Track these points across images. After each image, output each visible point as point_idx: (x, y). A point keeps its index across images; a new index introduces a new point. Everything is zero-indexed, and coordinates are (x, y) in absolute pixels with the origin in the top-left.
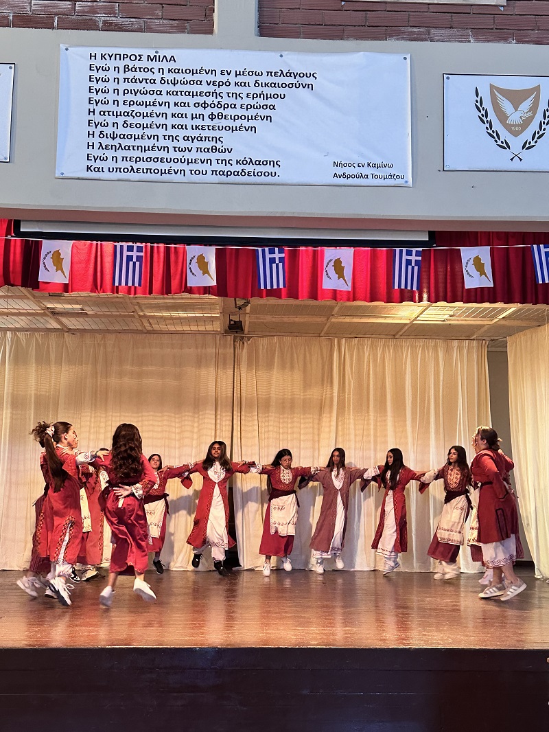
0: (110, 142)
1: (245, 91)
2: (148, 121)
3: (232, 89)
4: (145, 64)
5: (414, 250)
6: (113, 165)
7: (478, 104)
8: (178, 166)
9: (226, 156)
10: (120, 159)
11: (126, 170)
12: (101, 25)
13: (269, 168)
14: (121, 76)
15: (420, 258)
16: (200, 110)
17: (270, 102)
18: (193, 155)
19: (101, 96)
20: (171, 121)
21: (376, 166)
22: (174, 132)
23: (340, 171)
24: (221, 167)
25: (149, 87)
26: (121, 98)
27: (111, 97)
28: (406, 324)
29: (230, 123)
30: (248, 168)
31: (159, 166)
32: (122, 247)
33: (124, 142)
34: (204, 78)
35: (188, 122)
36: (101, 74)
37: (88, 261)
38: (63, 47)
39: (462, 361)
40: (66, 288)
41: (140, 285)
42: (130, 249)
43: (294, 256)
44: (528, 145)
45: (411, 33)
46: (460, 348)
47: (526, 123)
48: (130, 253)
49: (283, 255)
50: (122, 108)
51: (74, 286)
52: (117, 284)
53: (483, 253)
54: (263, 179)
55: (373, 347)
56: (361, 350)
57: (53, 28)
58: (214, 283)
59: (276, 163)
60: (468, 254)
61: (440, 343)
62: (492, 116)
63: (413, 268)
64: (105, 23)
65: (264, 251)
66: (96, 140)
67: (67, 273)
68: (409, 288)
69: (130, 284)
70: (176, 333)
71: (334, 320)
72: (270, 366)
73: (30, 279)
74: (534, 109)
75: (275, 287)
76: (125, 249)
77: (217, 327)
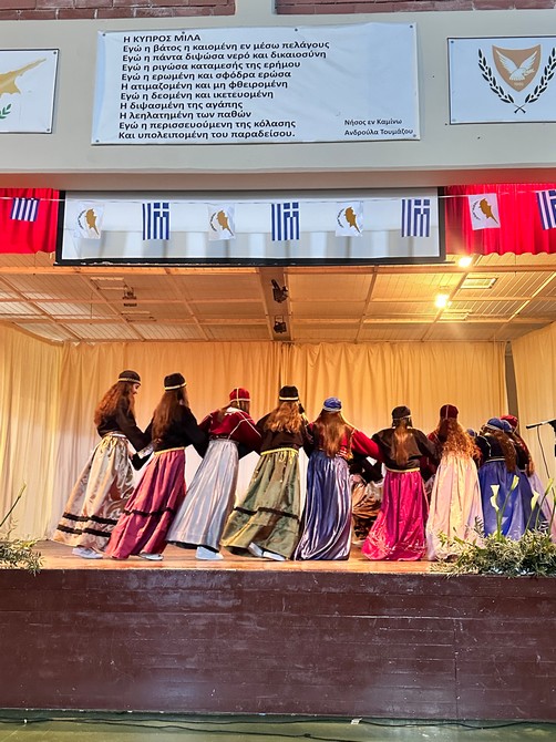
0: (140, 111)
1: (262, 61)
2: (175, 92)
3: (251, 60)
4: (173, 43)
5: (422, 199)
7: (482, 64)
8: (202, 130)
9: (246, 120)
10: (149, 126)
11: (154, 136)
12: (135, 13)
13: (285, 129)
14: (151, 55)
15: (428, 208)
16: (222, 80)
17: (285, 70)
18: (215, 120)
19: (133, 73)
20: (195, 91)
21: (384, 122)
22: (198, 101)
23: (351, 128)
24: (241, 130)
25: (176, 63)
26: (151, 74)
27: (142, 73)
28: (431, 325)
29: (249, 90)
30: (266, 129)
31: (184, 131)
32: (149, 205)
33: (153, 112)
34: (225, 52)
35: (211, 91)
36: (134, 54)
38: (101, 34)
42: (157, 206)
44: (531, 99)
45: (416, 6)
47: (529, 79)
48: (157, 210)
49: (297, 210)
50: (152, 82)
52: (146, 239)
54: (279, 139)
57: (93, 18)
59: (291, 124)
60: (475, 198)
62: (495, 73)
63: (422, 216)
64: (139, 12)
65: (279, 206)
66: (128, 111)
68: (418, 235)
69: (158, 238)
71: (365, 321)
74: (535, 66)
76: (152, 206)
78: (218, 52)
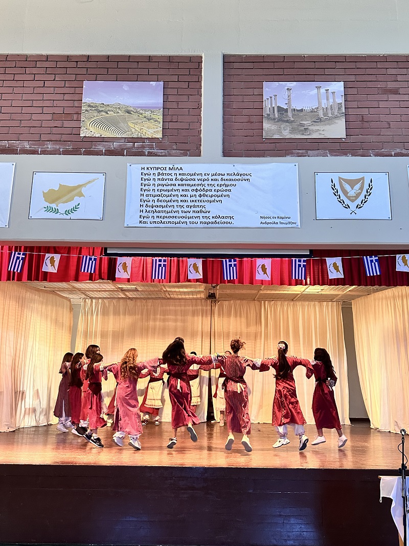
0: (151, 209)
1: (216, 183)
2: (169, 198)
3: (210, 182)
4: (168, 171)
5: (302, 259)
6: (152, 220)
7: (333, 187)
8: (184, 220)
9: (207, 214)
10: (155, 217)
11: (158, 223)
12: (146, 153)
13: (228, 220)
14: (156, 177)
15: (305, 264)
16: (194, 193)
17: (228, 188)
18: (191, 214)
19: (147, 187)
20: (180, 198)
21: (281, 218)
22: (182, 204)
23: (264, 220)
24: (205, 220)
25: (170, 182)
26: (156, 188)
27: (151, 188)
28: (298, 294)
29: (209, 199)
30: (218, 220)
31: (174, 220)
32: (156, 260)
33: (158, 209)
34: (196, 177)
35: (188, 199)
36: (147, 177)
37: (140, 266)
38: (128, 165)
39: (328, 312)
40: (128, 280)
41: (165, 278)
42: (160, 261)
43: (241, 263)
44: (359, 206)
45: (298, 153)
46: (327, 306)
47: (358, 195)
48: (160, 263)
49: (236, 263)
50: (157, 193)
51: (133, 279)
52: (153, 278)
53: (338, 261)
54: (225, 225)
55: (282, 305)
56: (275, 307)
57: (124, 155)
58: (202, 277)
59: (231, 218)
60: (330, 261)
61: (317, 303)
62: (340, 192)
63: (302, 268)
64: (149, 152)
65: (226, 261)
66: (144, 209)
67: (129, 273)
68: (300, 279)
69: (160, 278)
70: (182, 299)
71: (261, 292)
72: (229, 315)
73: (111, 276)
74: (361, 188)
75: (232, 279)
76: (158, 261)
77: (203, 296)
78: (193, 177)
